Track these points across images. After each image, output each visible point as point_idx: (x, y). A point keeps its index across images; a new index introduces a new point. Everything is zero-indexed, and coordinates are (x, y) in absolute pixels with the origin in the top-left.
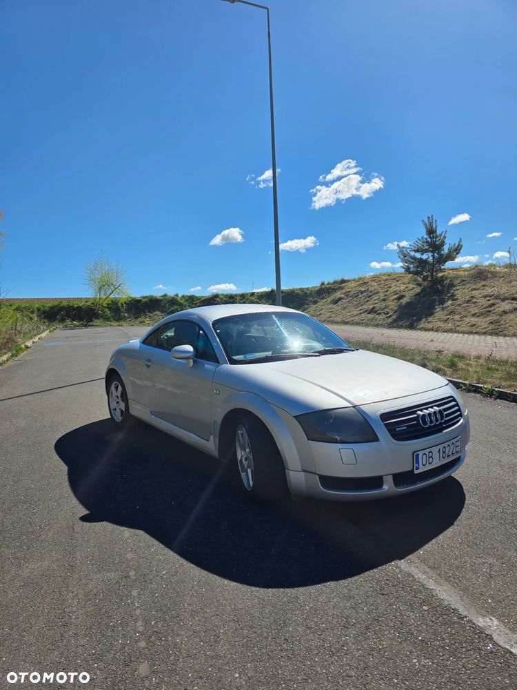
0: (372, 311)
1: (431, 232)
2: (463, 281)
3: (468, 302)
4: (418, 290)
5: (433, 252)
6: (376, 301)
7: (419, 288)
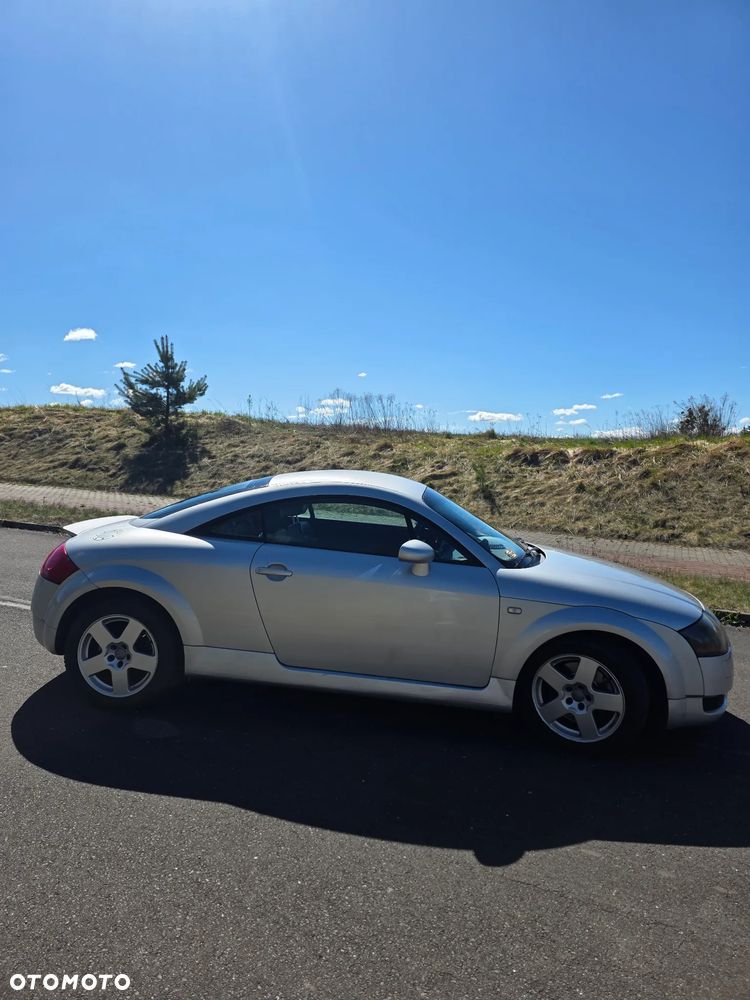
0: (75, 465)
1: (166, 358)
2: (209, 432)
3: (232, 461)
4: (145, 437)
5: (167, 388)
6: (78, 450)
7: (147, 435)
